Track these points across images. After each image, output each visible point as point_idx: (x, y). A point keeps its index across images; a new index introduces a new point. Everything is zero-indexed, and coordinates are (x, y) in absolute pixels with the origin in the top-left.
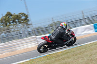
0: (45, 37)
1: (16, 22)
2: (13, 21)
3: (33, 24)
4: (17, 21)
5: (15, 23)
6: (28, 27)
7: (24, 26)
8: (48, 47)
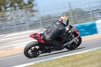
0: (36, 34)
1: (15, 7)
2: (11, 6)
3: (40, 10)
4: (16, 5)
5: (13, 8)
6: (33, 15)
7: (26, 13)
8: (39, 49)
